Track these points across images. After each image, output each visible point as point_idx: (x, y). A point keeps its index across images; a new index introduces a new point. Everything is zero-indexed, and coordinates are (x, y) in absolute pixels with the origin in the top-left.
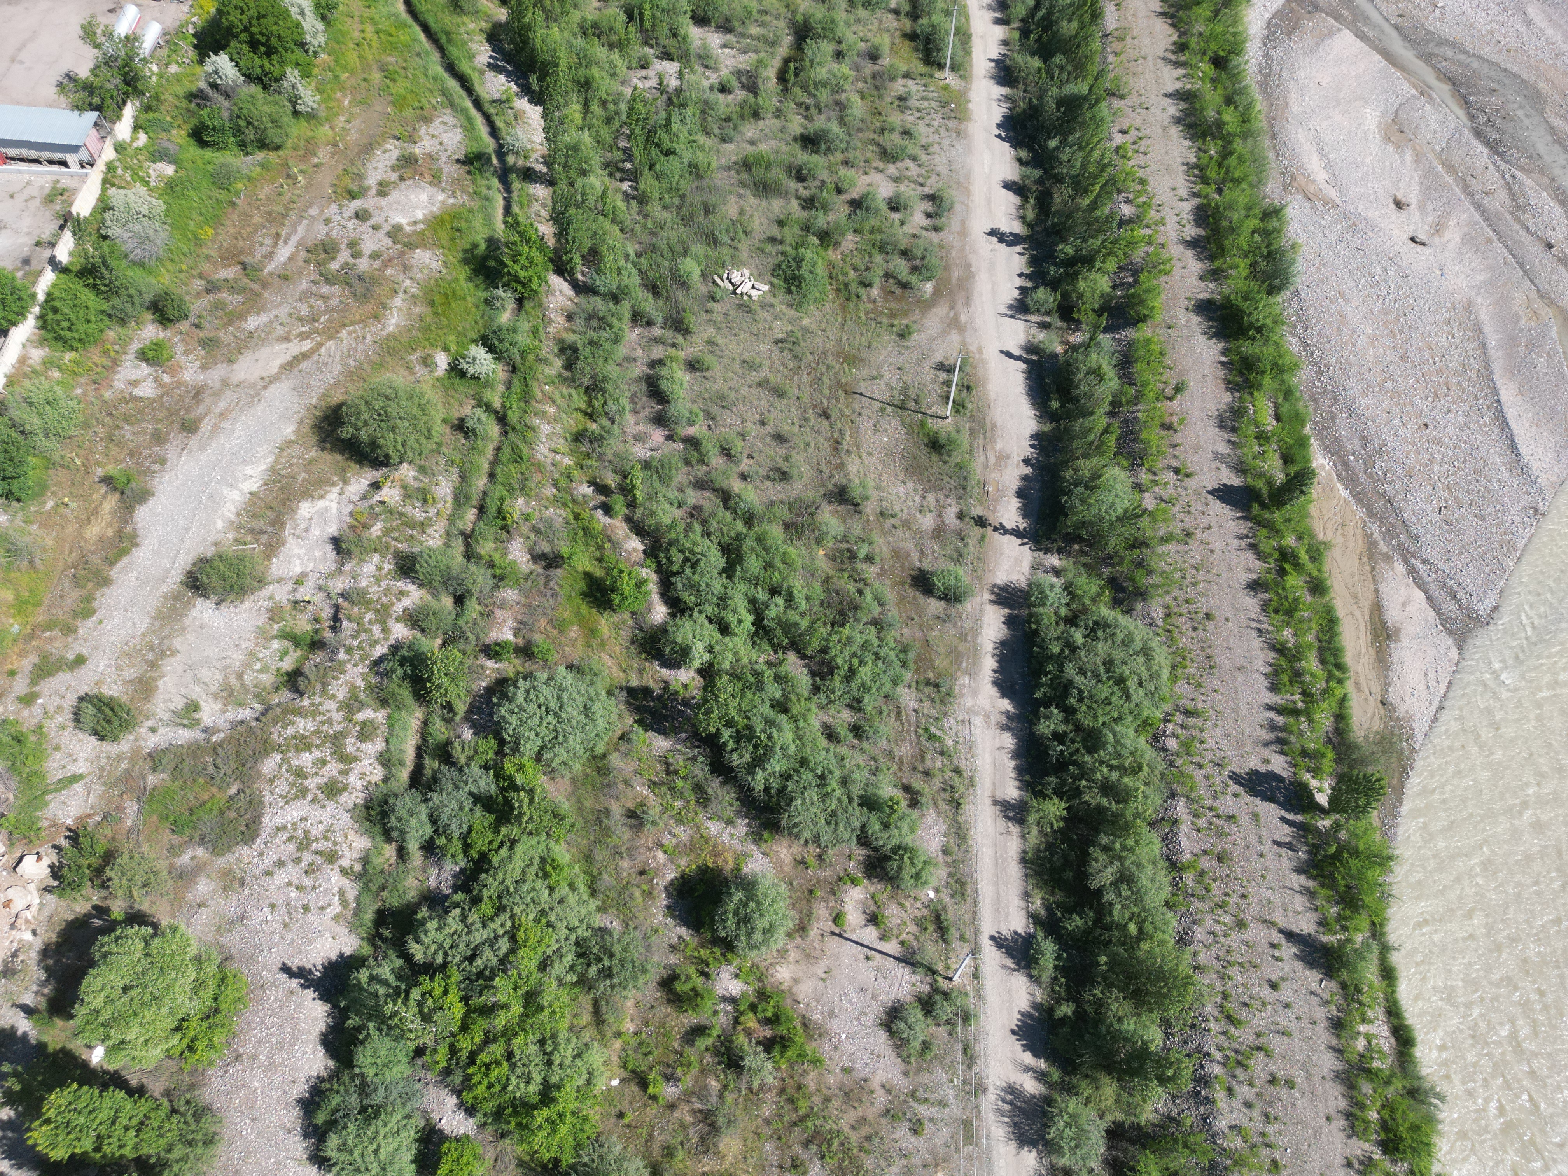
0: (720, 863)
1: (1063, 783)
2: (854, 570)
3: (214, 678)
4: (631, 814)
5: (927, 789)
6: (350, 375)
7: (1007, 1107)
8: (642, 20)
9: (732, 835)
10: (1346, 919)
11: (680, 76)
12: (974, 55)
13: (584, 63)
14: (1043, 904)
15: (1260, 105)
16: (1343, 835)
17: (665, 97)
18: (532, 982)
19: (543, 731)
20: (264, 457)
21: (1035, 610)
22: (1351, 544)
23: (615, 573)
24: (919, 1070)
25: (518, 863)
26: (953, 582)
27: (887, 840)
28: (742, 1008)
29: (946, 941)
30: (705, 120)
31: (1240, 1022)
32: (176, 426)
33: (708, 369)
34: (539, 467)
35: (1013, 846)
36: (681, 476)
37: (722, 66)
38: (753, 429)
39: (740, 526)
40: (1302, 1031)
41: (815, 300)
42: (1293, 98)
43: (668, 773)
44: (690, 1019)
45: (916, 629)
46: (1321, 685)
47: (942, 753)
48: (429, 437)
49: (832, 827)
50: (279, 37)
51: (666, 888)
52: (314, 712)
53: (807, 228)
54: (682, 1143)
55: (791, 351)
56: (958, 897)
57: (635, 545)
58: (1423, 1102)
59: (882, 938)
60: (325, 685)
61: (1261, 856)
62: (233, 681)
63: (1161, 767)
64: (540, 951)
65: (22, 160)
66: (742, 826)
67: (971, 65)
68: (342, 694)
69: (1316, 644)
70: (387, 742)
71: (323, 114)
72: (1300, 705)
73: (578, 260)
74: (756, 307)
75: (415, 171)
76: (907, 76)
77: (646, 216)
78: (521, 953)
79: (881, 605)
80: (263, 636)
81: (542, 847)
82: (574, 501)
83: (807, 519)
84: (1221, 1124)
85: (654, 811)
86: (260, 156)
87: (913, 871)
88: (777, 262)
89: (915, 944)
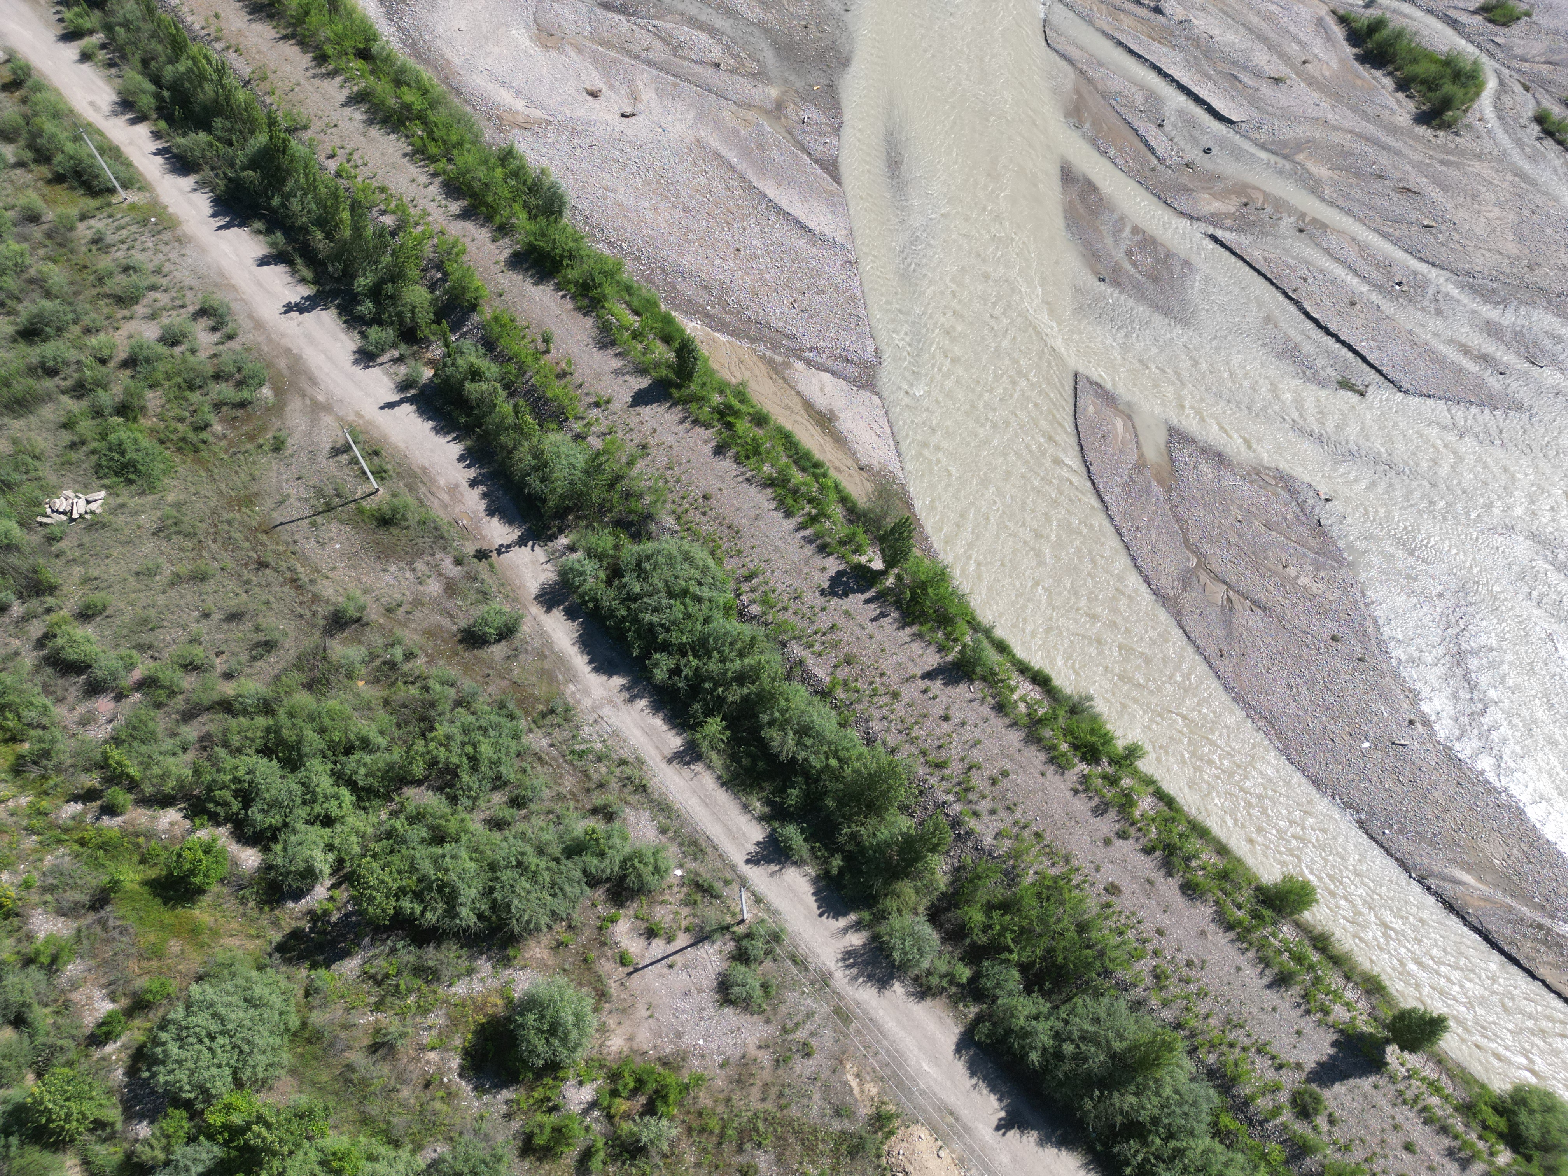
0: (490, 1011)
1: (706, 702)
2: (404, 675)
4: (374, 1048)
5: (610, 797)
7: (854, 971)
9: (482, 980)
10: (951, 634)
12: (136, 163)
14: (763, 805)
15: (426, 74)
16: (907, 579)
19: (222, 1058)
21: (582, 589)
22: (757, 372)
23: (174, 859)
24: (775, 1009)
26: (497, 620)
27: (610, 866)
28: (606, 1104)
29: (717, 897)
31: (945, 763)
33: (105, 608)
35: (708, 780)
36: (162, 722)
38: (202, 628)
39: (262, 721)
40: (984, 732)
41: (164, 472)
42: (449, 53)
43: (379, 983)
44: (571, 1154)
45: (498, 681)
46: (815, 487)
47: (600, 759)
49: (560, 895)
51: (460, 1076)
53: (97, 413)
55: (178, 533)
56: (700, 856)
57: (170, 817)
58: (1083, 711)
59: (670, 940)
61: (871, 637)
63: (761, 632)
66: (484, 965)
67: (141, 175)
69: (790, 461)
72: (813, 511)
74: (106, 518)
76: (83, 218)
79: (452, 686)
81: (312, 1154)
82: (66, 830)
83: (323, 666)
84: (988, 841)
85: (394, 1026)
87: (651, 868)
88: (93, 464)
89: (697, 921)
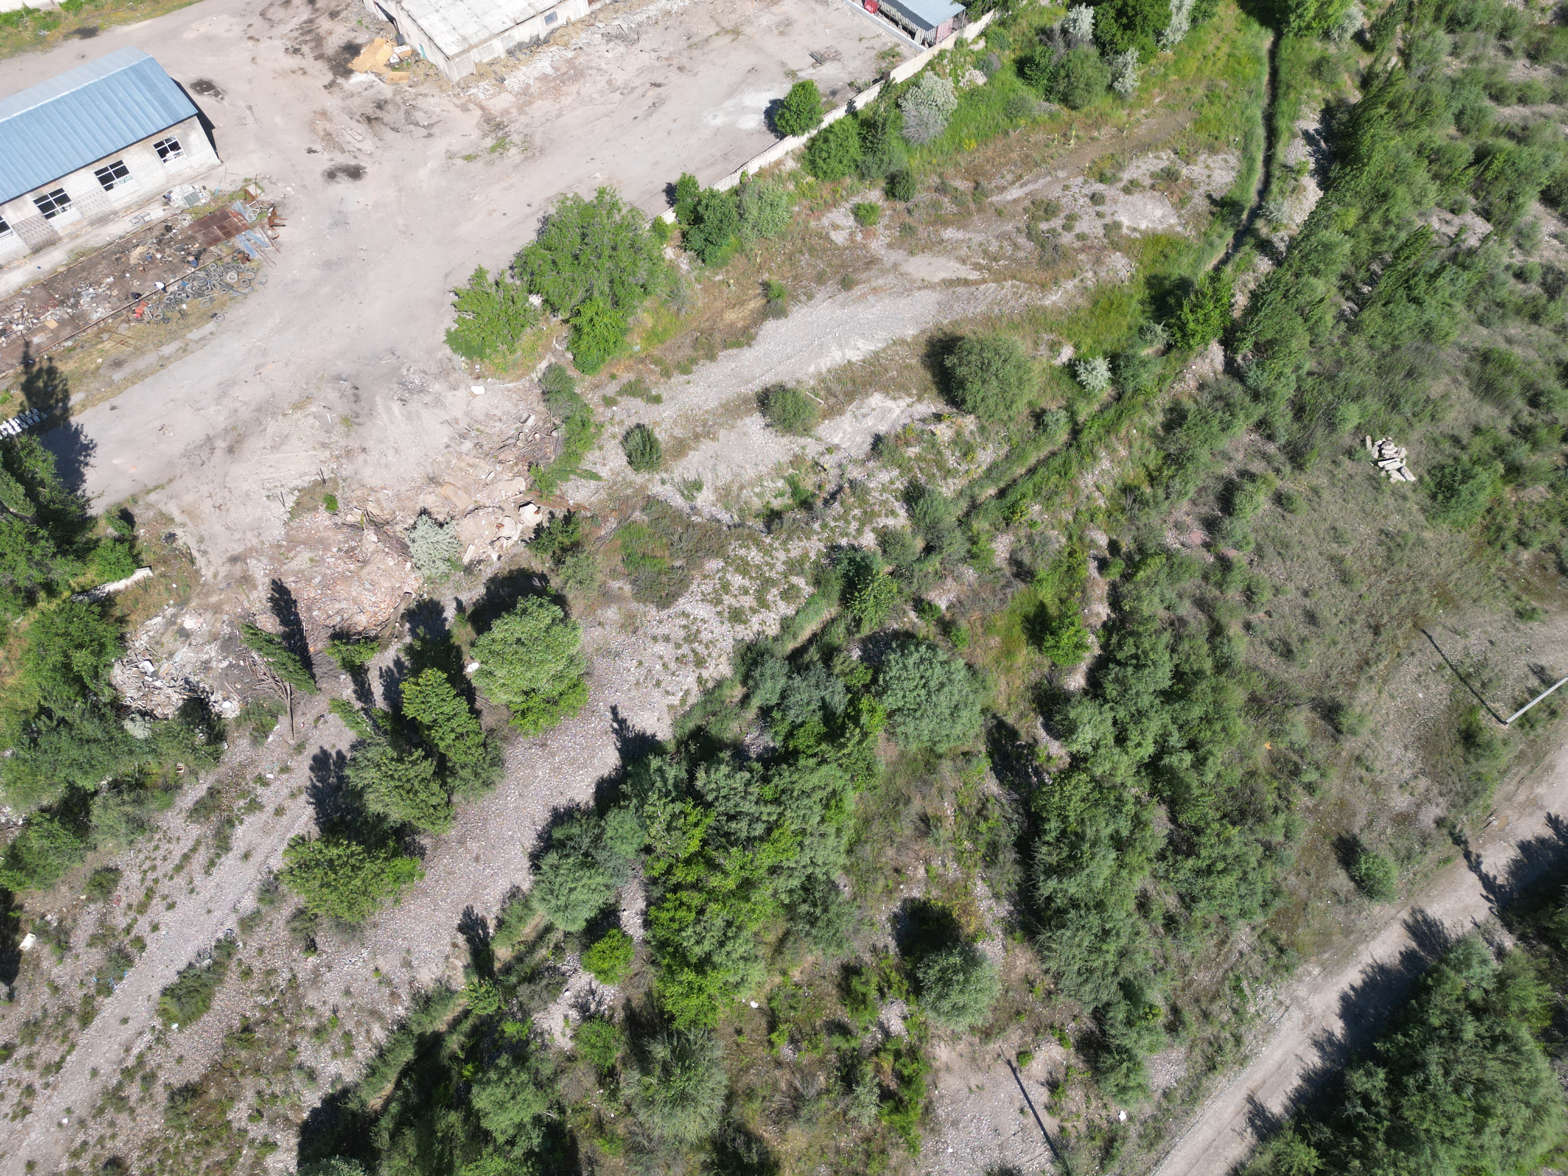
0: (963, 921)
1: (1336, 1145)
2: (1287, 787)
3: (725, 475)
4: (925, 819)
5: (1193, 1026)
6: (989, 321)
8: (1487, 168)
9: (990, 908)
11: (1485, 239)
13: (1397, 176)
17: (1453, 249)
18: (756, 874)
19: (910, 697)
20: (879, 341)
21: (1444, 967)
23: (1067, 621)
25: (814, 780)
26: (1379, 875)
27: (1120, 1035)
28: (889, 1046)
29: (1102, 1166)
30: (1477, 292)
32: (839, 277)
33: (1292, 512)
34: (1074, 491)
35: (1236, 1150)
36: (1190, 583)
37: (1536, 253)
38: (1291, 591)
39: (1208, 665)
41: (1454, 522)
43: (979, 813)
44: (844, 1015)
45: (1304, 886)
47: (1235, 1012)
48: (1007, 408)
49: (1081, 980)
50: (1145, 18)
51: (905, 901)
52: (767, 551)
53: (1500, 451)
54: (764, 1098)
55: (1389, 550)
56: (1145, 1143)
57: (1102, 611)
59: (1048, 1108)
60: (789, 538)
62: (735, 488)
64: (780, 857)
65: (887, 16)
66: (1004, 909)
68: (795, 553)
70: (797, 613)
71: (1130, 100)
73: (1249, 344)
74: (1387, 490)
75: (1168, 188)
77: (1345, 343)
78: (766, 846)
79: (1286, 837)
80: (778, 470)
81: (841, 783)
82: (1081, 539)
83: (1278, 707)
85: (945, 831)
86: (1056, 107)
87: (1123, 1082)
88: (1443, 462)
89: (1073, 1141)
